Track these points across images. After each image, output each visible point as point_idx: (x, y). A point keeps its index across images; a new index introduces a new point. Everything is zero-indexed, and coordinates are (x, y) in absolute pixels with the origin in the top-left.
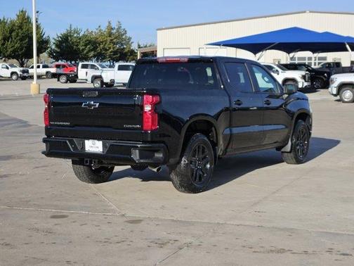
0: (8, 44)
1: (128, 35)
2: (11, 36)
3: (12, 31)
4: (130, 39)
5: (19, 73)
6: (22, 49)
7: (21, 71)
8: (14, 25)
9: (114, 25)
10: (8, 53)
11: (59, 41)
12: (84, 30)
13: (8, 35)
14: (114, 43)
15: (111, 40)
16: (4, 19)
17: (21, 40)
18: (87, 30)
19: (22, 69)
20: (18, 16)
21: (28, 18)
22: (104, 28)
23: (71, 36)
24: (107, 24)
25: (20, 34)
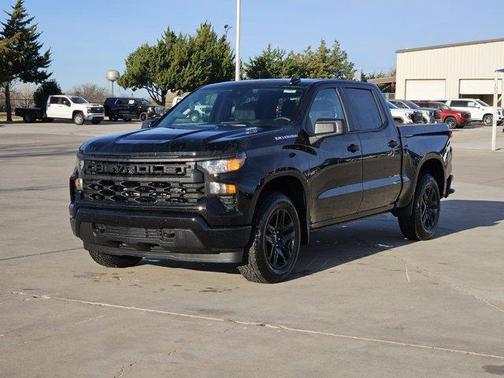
0: (186, 70)
1: (349, 60)
2: (189, 60)
3: (191, 53)
4: (352, 65)
5: (201, 112)
6: (203, 78)
7: (203, 110)
8: (194, 44)
9: (330, 46)
10: (185, 83)
11: (253, 68)
12: (288, 52)
13: (186, 58)
14: (330, 72)
15: (326, 67)
16: (181, 36)
17: (203, 65)
18: (292, 52)
19: (204, 107)
20: (199, 32)
21: (213, 34)
22: (315, 50)
23: (269, 60)
24: (319, 44)
25: (201, 57)
